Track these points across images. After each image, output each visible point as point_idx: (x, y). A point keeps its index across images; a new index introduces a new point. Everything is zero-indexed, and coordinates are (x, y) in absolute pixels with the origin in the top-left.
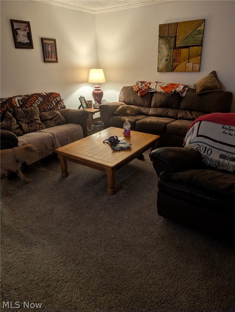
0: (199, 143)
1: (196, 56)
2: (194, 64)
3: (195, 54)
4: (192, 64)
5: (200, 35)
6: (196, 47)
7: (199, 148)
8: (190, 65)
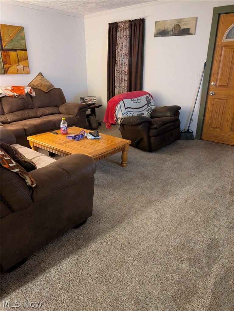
0: (127, 113)
1: (24, 59)
2: (24, 67)
3: (23, 57)
4: (23, 67)
5: (23, 41)
6: (22, 51)
7: (128, 116)
8: (21, 67)
